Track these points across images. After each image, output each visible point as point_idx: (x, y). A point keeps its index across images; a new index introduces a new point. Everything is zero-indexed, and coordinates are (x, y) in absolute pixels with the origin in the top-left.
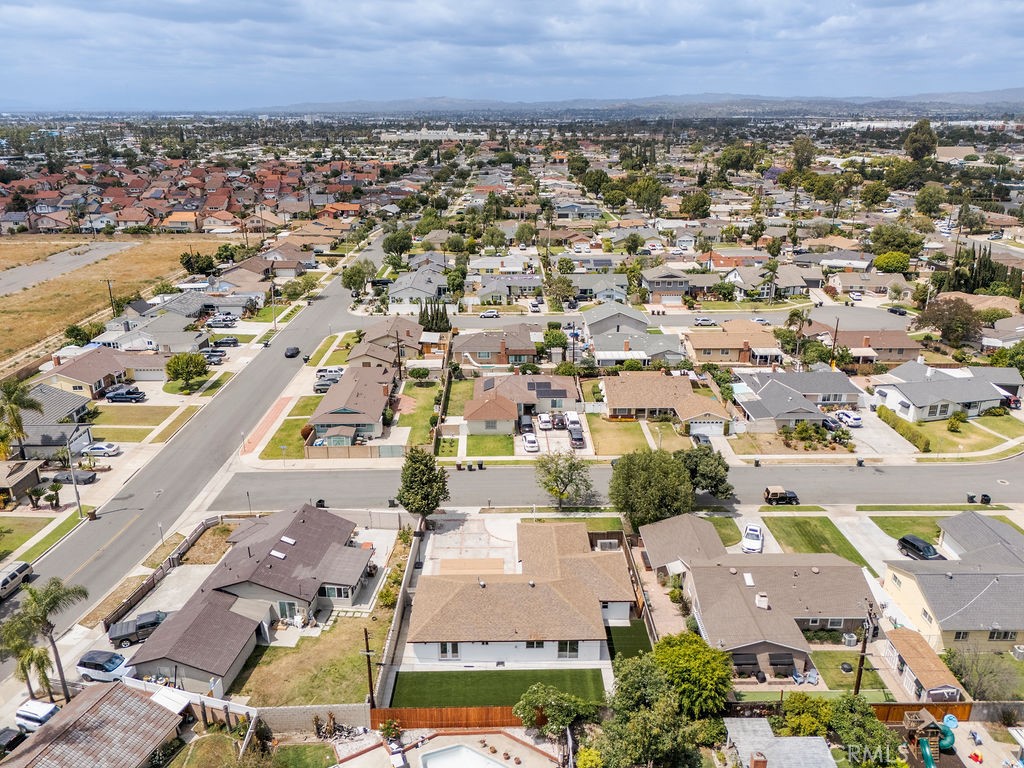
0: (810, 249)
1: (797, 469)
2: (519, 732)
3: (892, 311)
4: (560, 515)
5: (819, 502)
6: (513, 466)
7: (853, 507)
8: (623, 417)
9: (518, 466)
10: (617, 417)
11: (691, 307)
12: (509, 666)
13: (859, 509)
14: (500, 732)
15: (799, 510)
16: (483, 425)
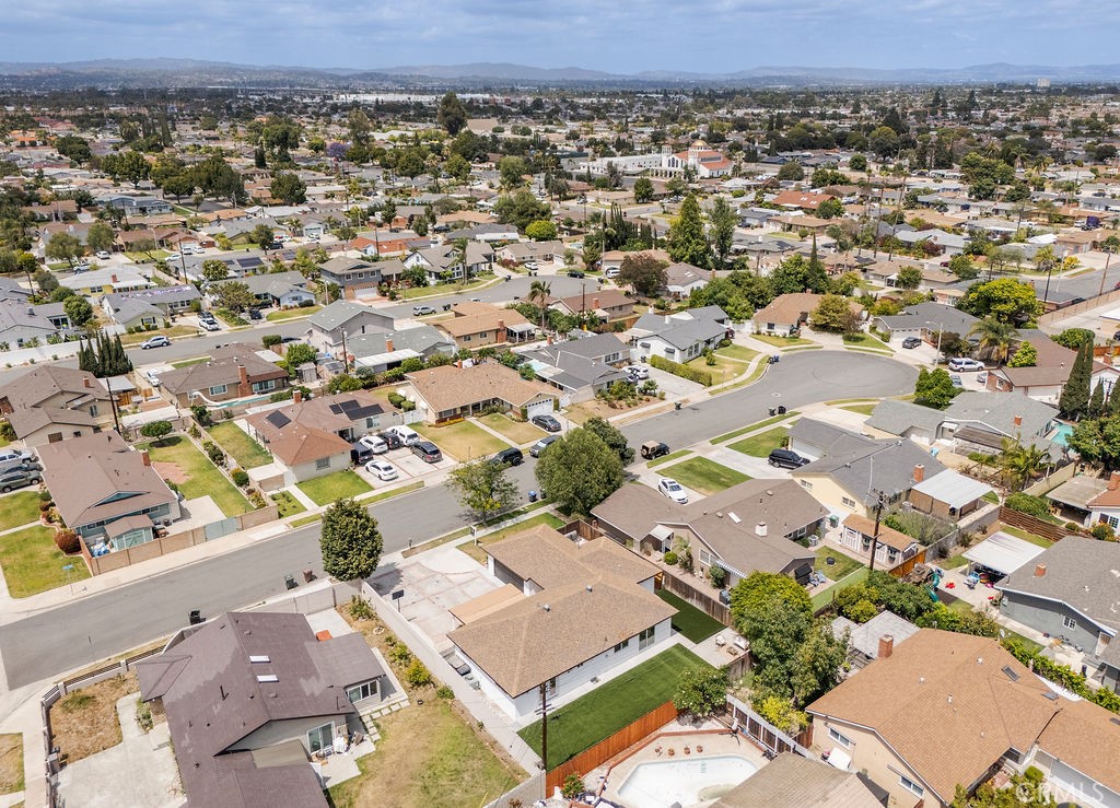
0: (447, 226)
1: (639, 425)
2: (674, 726)
3: (572, 275)
4: (491, 530)
5: (681, 446)
6: (384, 501)
7: (707, 443)
8: (451, 418)
9: (390, 499)
10: (445, 420)
11: (393, 298)
12: (605, 678)
13: (713, 442)
14: (659, 736)
15: (675, 456)
16: (314, 466)
